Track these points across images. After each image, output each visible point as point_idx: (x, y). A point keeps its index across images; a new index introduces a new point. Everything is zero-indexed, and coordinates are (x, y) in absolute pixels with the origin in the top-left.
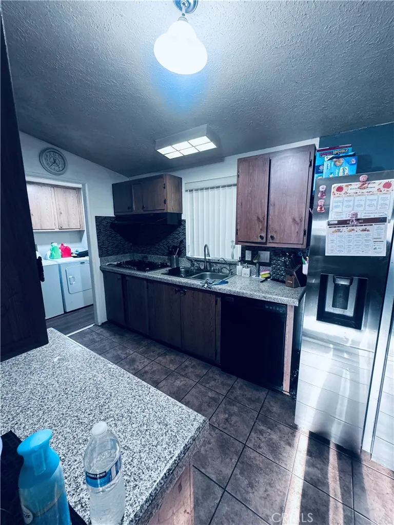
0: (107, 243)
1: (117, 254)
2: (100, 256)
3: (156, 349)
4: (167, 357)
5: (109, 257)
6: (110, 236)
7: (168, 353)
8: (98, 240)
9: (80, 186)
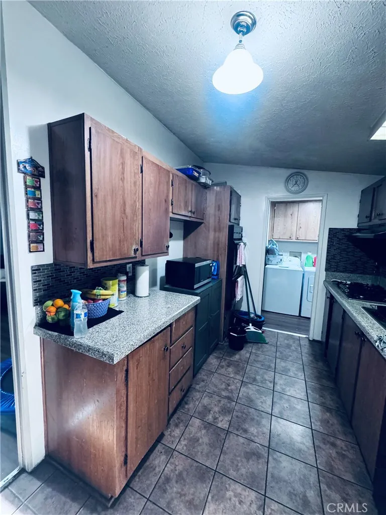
0: (338, 257)
1: (352, 272)
2: (326, 270)
3: (328, 397)
4: (328, 414)
5: (339, 273)
6: (344, 250)
7: (334, 413)
8: (327, 253)
9: (321, 198)
